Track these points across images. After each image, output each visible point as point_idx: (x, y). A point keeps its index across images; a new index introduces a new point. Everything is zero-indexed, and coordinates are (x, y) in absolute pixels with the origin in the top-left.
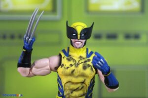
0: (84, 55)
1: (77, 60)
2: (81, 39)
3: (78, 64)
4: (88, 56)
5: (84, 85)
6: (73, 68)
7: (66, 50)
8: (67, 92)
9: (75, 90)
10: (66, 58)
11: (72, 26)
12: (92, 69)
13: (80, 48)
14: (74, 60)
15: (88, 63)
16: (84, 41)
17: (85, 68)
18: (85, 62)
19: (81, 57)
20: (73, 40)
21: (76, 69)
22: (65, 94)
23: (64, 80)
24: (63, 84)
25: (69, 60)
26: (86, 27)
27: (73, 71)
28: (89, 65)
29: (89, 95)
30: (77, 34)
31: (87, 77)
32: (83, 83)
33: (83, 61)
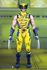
0: (26, 14)
1: (23, 16)
2: (24, 9)
3: (24, 17)
4: (27, 14)
5: (26, 24)
6: (22, 18)
7: (20, 13)
8: (21, 27)
9: (23, 26)
10: (20, 15)
11: (21, 5)
12: (28, 18)
13: (24, 12)
14: (22, 16)
15: (27, 16)
16: (25, 9)
17: (26, 18)
18: (26, 16)
19: (25, 15)
20: (22, 9)
21: (23, 18)
22: (20, 27)
23: (20, 23)
24: (19, 24)
25: (21, 16)
26: (26, 5)
27: (22, 19)
28: (27, 17)
29: (28, 27)
30: (23, 7)
31: (27, 21)
32: (26, 23)
33: (25, 16)
